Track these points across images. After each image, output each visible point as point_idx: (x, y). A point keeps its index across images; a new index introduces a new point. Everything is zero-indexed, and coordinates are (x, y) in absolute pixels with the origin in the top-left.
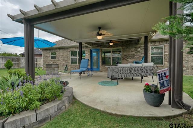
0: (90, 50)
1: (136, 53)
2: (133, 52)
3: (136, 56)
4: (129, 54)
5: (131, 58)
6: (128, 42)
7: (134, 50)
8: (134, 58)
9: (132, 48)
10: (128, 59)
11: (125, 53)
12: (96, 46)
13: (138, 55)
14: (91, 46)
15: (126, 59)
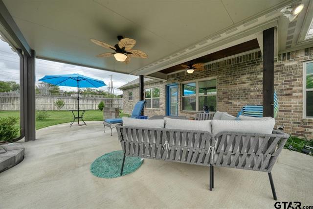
0: (166, 85)
1: (251, 85)
2: (244, 83)
3: (252, 94)
4: (233, 88)
5: (238, 99)
6: (230, 63)
7: (248, 78)
8: (247, 99)
9: (242, 75)
10: (230, 101)
11: (224, 88)
12: (174, 78)
13: (258, 91)
14: (166, 81)
15: (227, 100)
